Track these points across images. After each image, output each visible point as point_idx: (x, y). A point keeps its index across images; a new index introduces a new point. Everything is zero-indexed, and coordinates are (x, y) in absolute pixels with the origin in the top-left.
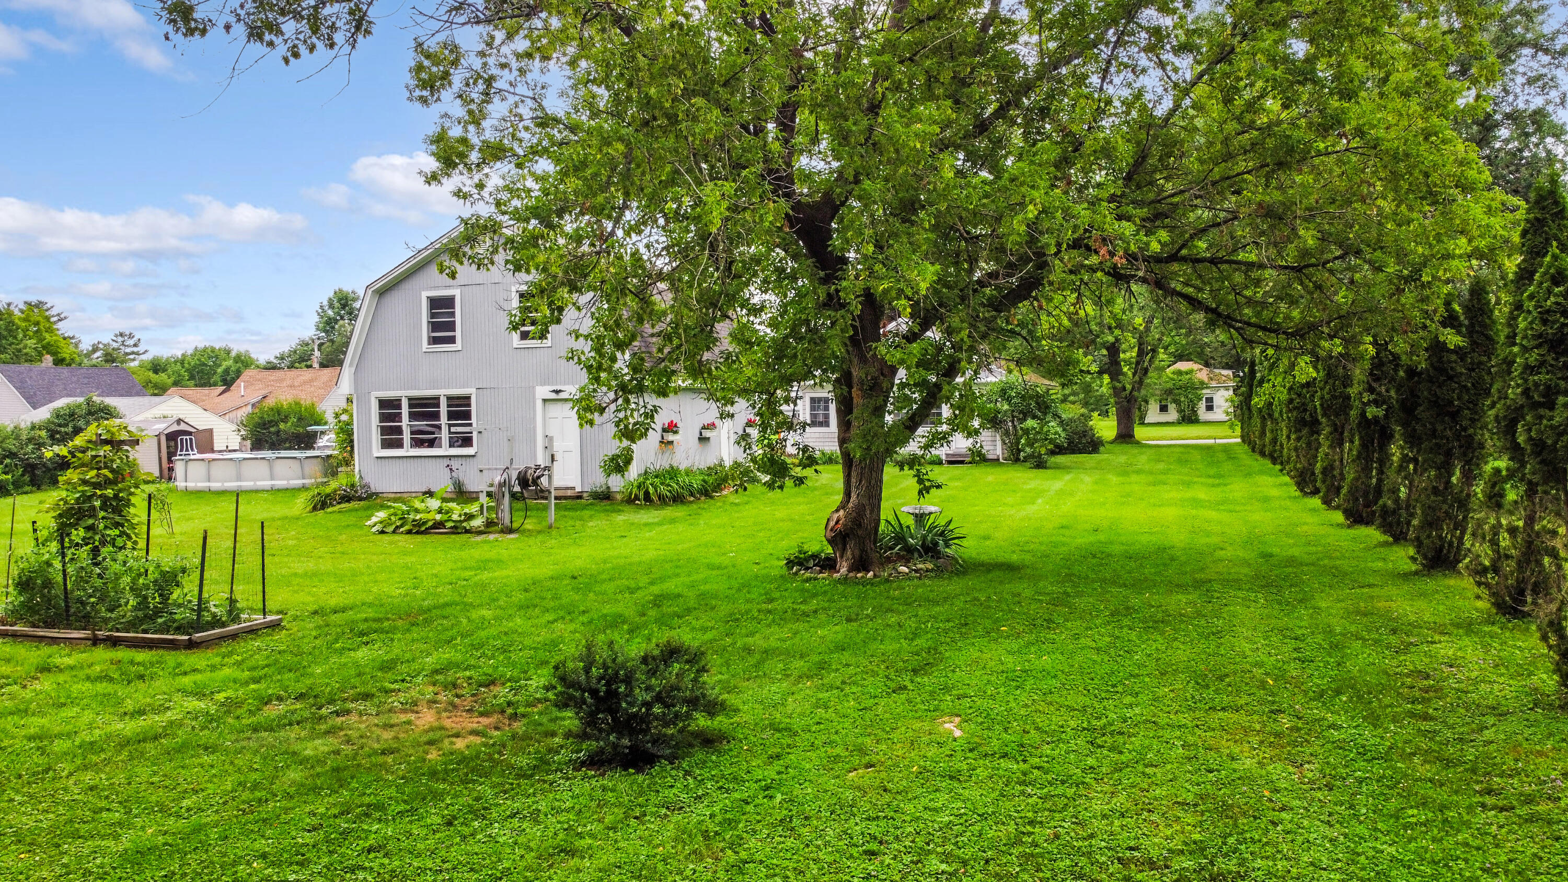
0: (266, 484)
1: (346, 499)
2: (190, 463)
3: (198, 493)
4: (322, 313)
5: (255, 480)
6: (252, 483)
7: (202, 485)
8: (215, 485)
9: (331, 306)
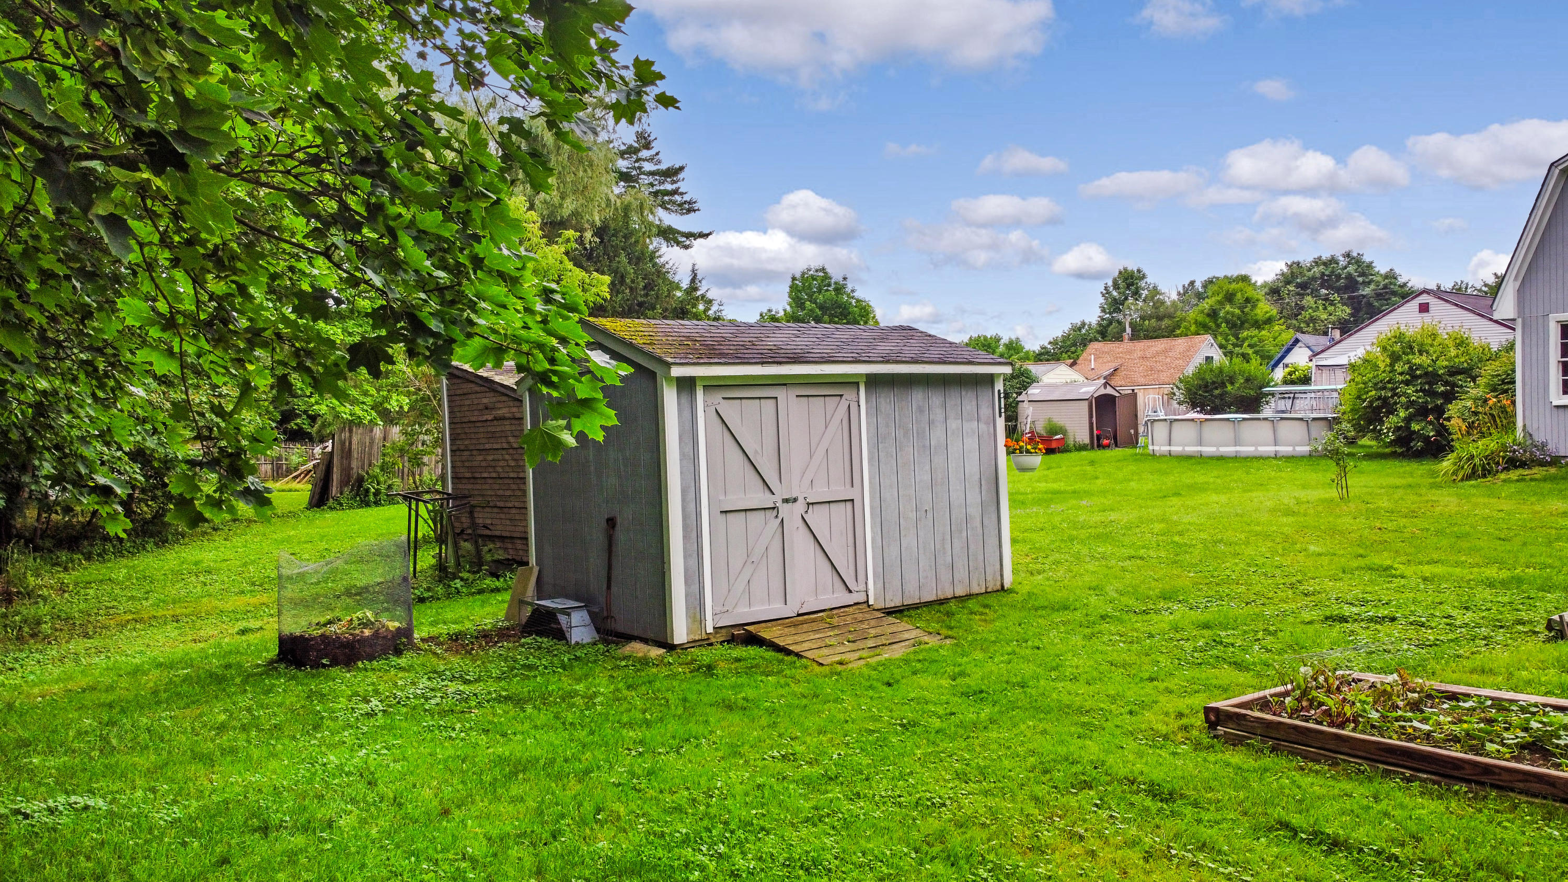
0: (1270, 449)
1: (1513, 463)
2: (1175, 425)
3: (1189, 457)
4: (1106, 293)
5: (1256, 445)
6: (1252, 449)
7: (1191, 449)
8: (1208, 450)
9: (1116, 286)
